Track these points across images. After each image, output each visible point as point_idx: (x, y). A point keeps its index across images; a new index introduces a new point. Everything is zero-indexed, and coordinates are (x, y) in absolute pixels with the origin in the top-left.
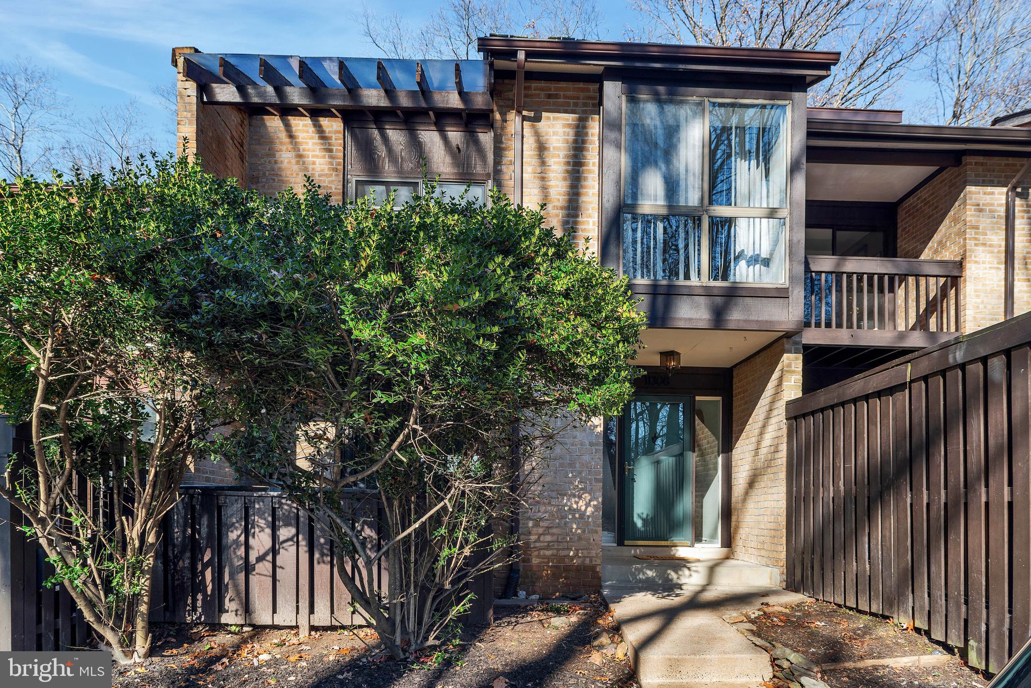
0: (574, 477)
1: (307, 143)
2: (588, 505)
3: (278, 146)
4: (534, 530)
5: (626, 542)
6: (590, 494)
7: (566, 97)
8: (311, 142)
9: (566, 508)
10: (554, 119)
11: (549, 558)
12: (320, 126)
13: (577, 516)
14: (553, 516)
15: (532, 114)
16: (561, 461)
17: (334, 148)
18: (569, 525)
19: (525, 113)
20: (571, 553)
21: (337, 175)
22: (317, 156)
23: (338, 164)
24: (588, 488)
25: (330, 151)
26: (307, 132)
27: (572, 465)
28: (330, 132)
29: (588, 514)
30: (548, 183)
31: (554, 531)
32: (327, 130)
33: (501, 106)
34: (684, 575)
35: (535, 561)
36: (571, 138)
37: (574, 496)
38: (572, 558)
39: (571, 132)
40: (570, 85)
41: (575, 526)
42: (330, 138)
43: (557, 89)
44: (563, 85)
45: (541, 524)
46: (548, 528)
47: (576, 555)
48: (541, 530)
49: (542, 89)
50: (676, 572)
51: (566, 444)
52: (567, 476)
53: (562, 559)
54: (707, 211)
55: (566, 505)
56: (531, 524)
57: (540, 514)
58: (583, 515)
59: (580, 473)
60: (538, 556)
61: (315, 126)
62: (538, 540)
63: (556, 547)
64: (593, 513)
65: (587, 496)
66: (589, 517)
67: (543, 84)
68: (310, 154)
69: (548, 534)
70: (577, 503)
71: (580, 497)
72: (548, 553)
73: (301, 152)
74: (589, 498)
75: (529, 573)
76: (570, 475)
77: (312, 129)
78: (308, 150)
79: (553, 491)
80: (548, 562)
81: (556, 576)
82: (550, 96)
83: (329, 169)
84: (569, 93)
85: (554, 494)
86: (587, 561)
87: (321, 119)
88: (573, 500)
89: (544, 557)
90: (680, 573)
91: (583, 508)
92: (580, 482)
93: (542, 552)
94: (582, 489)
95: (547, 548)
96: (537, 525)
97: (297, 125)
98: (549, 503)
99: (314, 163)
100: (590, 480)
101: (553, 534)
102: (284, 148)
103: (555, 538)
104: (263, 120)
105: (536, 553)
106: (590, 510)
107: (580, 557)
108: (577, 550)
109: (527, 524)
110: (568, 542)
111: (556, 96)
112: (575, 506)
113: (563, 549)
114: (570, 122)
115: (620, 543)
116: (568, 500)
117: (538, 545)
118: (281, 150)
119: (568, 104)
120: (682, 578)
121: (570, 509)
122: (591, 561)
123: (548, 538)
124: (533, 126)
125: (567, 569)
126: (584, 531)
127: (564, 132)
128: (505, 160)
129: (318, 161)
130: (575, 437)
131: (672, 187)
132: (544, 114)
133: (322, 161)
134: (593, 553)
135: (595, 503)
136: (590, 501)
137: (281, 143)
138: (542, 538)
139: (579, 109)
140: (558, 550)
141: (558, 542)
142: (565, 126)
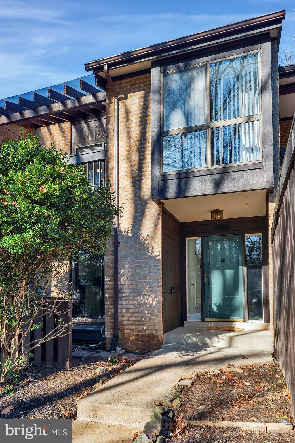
0: (146, 285)
1: (56, 136)
2: (153, 300)
3: (46, 139)
4: (126, 315)
5: (206, 319)
6: (154, 294)
7: (139, 83)
8: (58, 135)
9: (142, 302)
10: (134, 96)
11: (133, 330)
12: (62, 127)
13: (148, 306)
14: (136, 306)
15: (123, 96)
16: (139, 276)
17: (67, 135)
18: (143, 312)
19: (119, 97)
20: (145, 328)
21: (68, 147)
22: (60, 141)
23: (68, 142)
24: (154, 291)
25: (65, 137)
26: (57, 131)
27: (145, 278)
28: (65, 129)
29: (154, 305)
30: (131, 130)
31: (136, 315)
32: (64, 128)
33: (109, 96)
34: (215, 342)
35: (126, 331)
36: (142, 104)
37: (146, 295)
38: (146, 330)
39: (142, 100)
40: (142, 76)
41: (147, 312)
42: (65, 131)
43: (135, 80)
44: (138, 77)
45: (130, 311)
46: (133, 313)
47: (148, 329)
48: (129, 315)
49: (128, 82)
50: (210, 339)
51: (141, 267)
52: (142, 285)
53: (140, 330)
54: (209, 126)
55: (142, 301)
56: (124, 311)
57: (129, 306)
58: (151, 306)
59: (149, 282)
60: (128, 329)
61: (59, 127)
62: (128, 320)
63: (137, 324)
64: (156, 305)
65: (153, 295)
66: (154, 307)
67: (129, 80)
68: (57, 140)
69: (133, 316)
70: (148, 299)
71: (149, 296)
72: (133, 327)
73: (54, 140)
74: (154, 296)
75: (124, 338)
76: (144, 284)
77: (58, 129)
78: (57, 139)
79: (135, 293)
80: (133, 332)
81: (137, 340)
82: (132, 85)
83: (65, 145)
84: (141, 81)
85: (136, 294)
86: (154, 332)
87: (62, 124)
88: (146, 298)
89: (131, 329)
90: (212, 340)
91: (151, 302)
92: (149, 287)
93: (130, 327)
94: (150, 291)
95: (133, 324)
96: (127, 312)
97: (53, 129)
98: (133, 300)
99: (59, 144)
100: (155, 286)
101: (135, 317)
102: (48, 140)
103: (136, 319)
104: (40, 129)
105: (127, 327)
106: (155, 303)
107: (150, 330)
108: (148, 326)
109: (122, 311)
110: (143, 321)
111: (135, 84)
112: (147, 301)
113: (141, 325)
114: (142, 95)
115: (203, 320)
116: (143, 298)
117: (128, 322)
118: (47, 141)
119: (141, 87)
120: (214, 343)
121: (144, 303)
122: (156, 332)
123: (133, 319)
124: (124, 102)
125: (143, 336)
126: (151, 315)
127: (139, 101)
128: (111, 123)
129: (60, 142)
130: (146, 263)
131: (188, 116)
132: (129, 95)
133: (62, 142)
134: (157, 327)
135: (157, 299)
136: (155, 298)
137: (47, 138)
138: (130, 319)
139: (146, 88)
140: (138, 325)
141: (138, 321)
142: (139, 98)
